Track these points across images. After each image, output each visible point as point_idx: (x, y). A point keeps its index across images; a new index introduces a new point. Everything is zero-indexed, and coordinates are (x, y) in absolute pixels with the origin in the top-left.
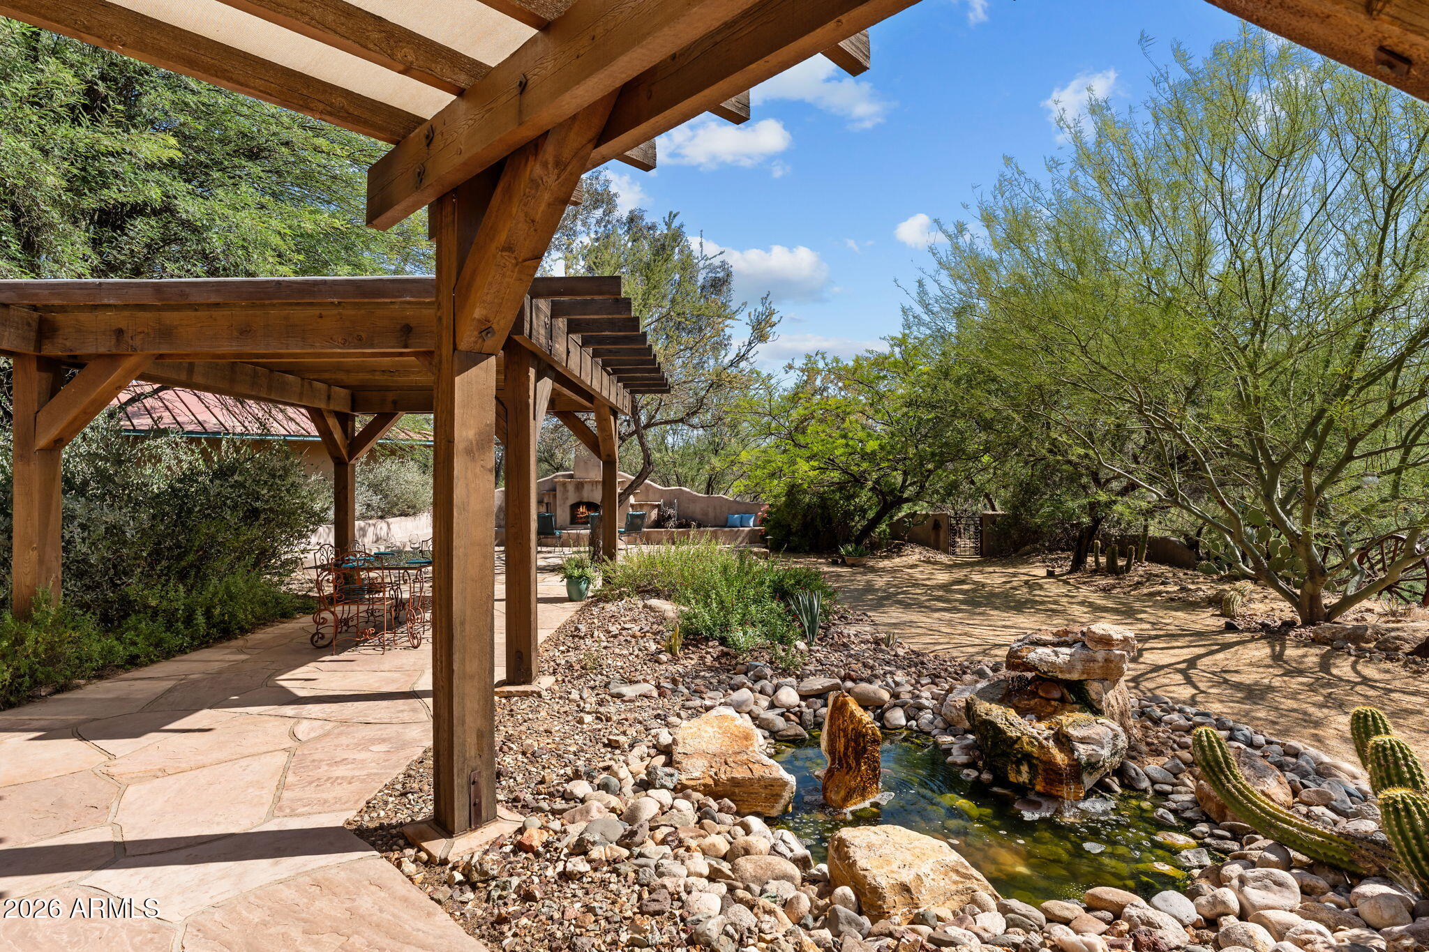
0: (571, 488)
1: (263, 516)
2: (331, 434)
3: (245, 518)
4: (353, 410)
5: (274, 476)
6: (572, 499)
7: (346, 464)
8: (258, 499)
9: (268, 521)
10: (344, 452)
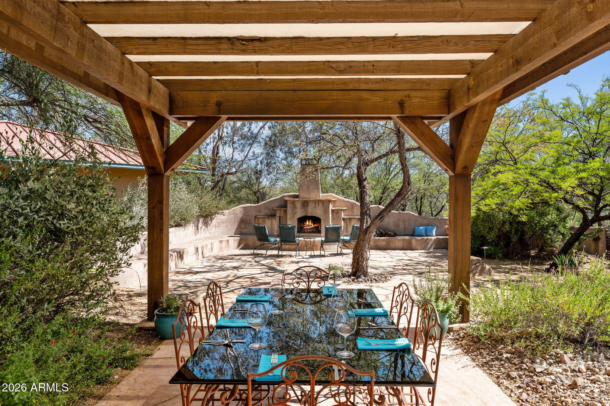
0: (299, 205)
1: (69, 239)
2: (149, 138)
3: (44, 242)
4: (171, 113)
5: (83, 186)
6: (300, 214)
7: (162, 175)
8: (62, 216)
9: (76, 245)
10: (161, 160)
